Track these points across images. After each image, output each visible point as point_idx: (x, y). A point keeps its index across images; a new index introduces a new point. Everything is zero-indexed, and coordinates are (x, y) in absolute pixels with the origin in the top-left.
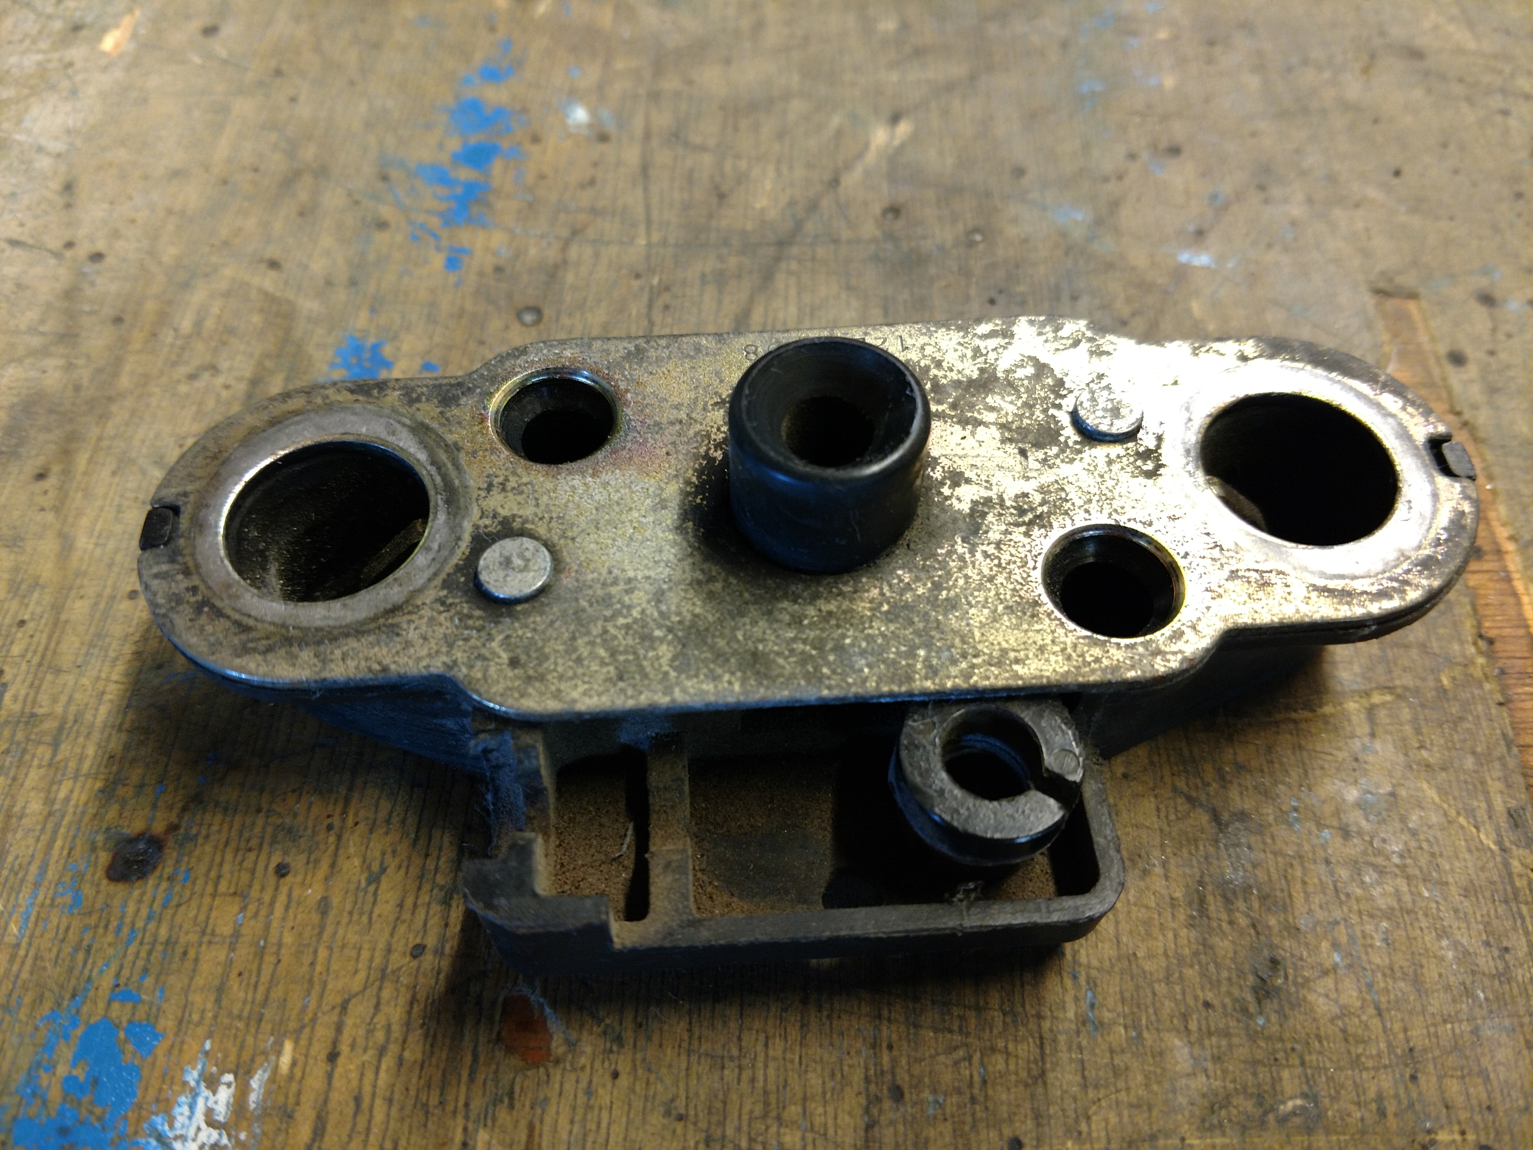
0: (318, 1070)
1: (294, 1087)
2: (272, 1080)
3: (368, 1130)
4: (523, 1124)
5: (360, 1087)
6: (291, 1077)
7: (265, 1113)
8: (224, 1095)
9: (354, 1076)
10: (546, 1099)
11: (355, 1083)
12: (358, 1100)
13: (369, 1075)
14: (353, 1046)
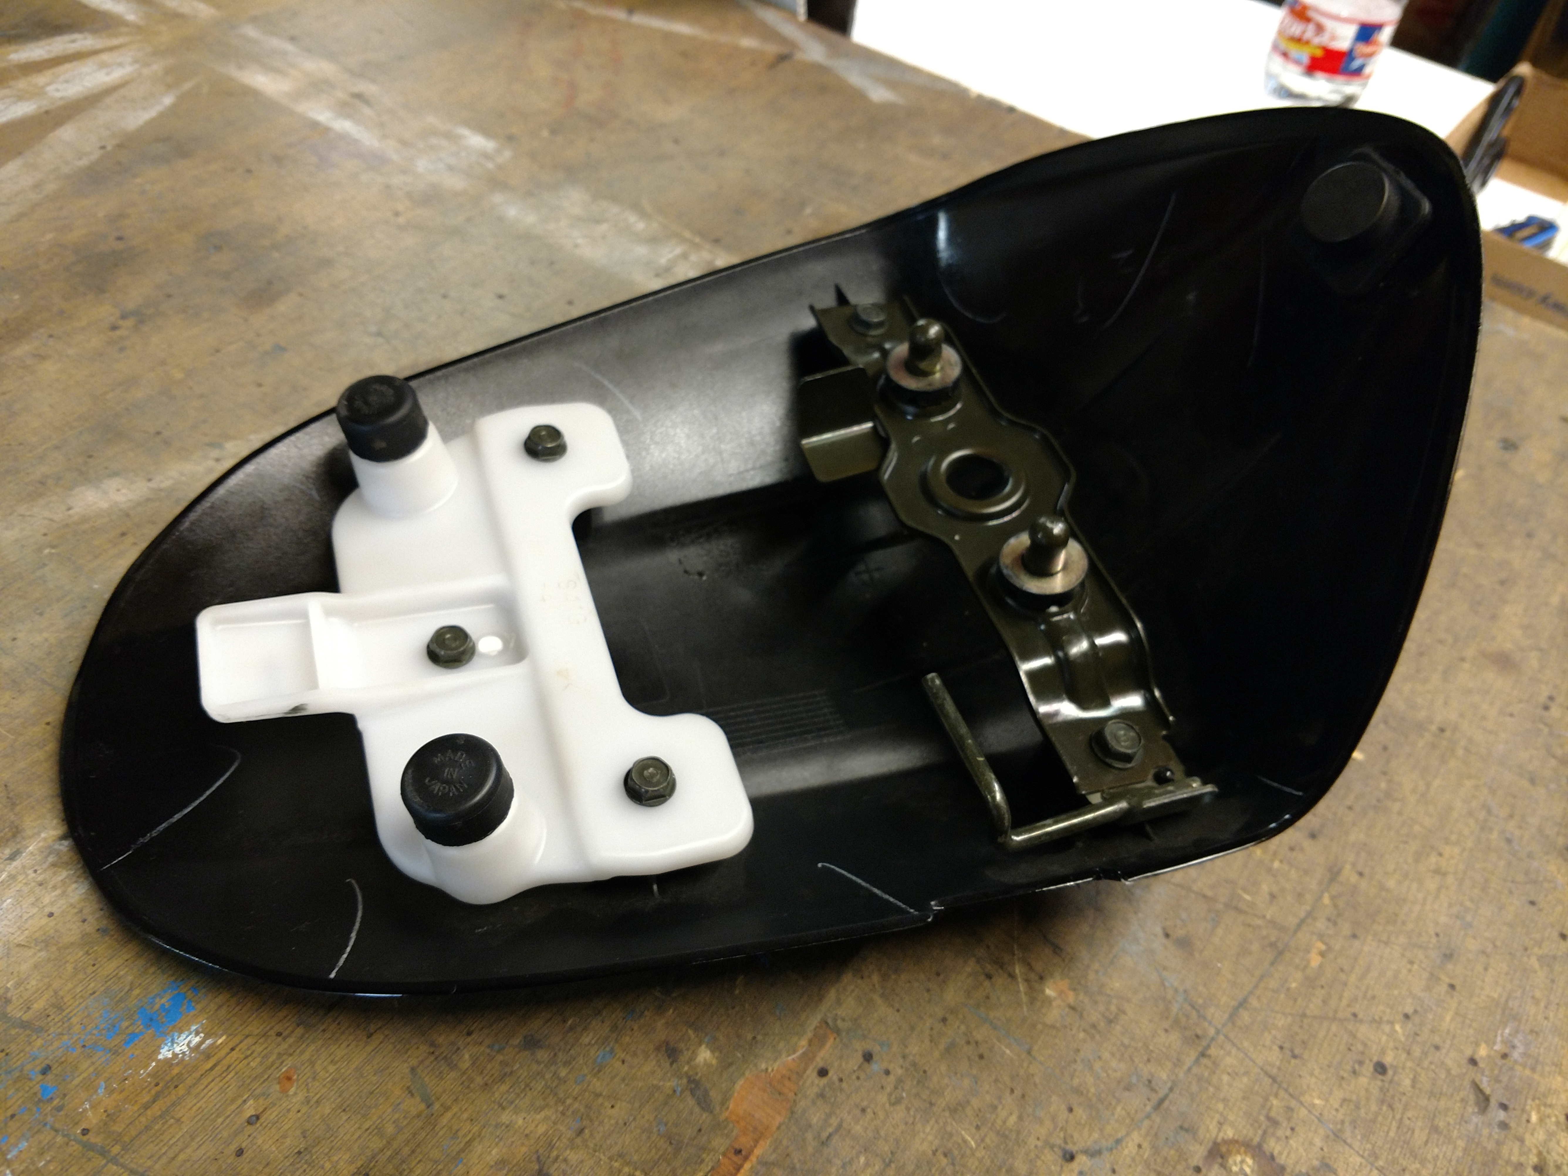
0: (227, 1050)
1: (216, 1051)
2: (212, 1044)
3: (225, 1077)
4: (264, 1106)
5: (233, 1063)
6: (217, 1047)
7: (203, 1052)
8: (198, 1039)
9: (234, 1059)
10: (276, 1104)
11: (232, 1061)
12: (229, 1067)
13: (237, 1062)
14: (240, 1050)
